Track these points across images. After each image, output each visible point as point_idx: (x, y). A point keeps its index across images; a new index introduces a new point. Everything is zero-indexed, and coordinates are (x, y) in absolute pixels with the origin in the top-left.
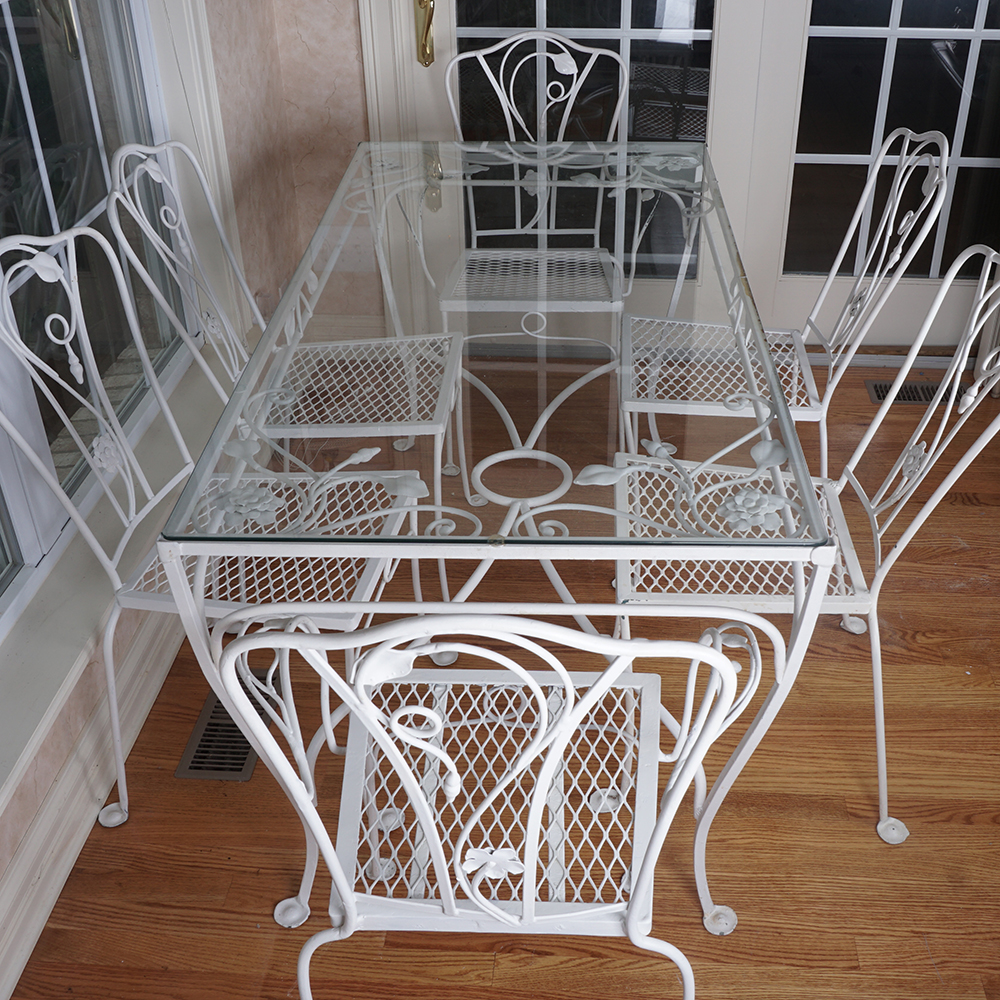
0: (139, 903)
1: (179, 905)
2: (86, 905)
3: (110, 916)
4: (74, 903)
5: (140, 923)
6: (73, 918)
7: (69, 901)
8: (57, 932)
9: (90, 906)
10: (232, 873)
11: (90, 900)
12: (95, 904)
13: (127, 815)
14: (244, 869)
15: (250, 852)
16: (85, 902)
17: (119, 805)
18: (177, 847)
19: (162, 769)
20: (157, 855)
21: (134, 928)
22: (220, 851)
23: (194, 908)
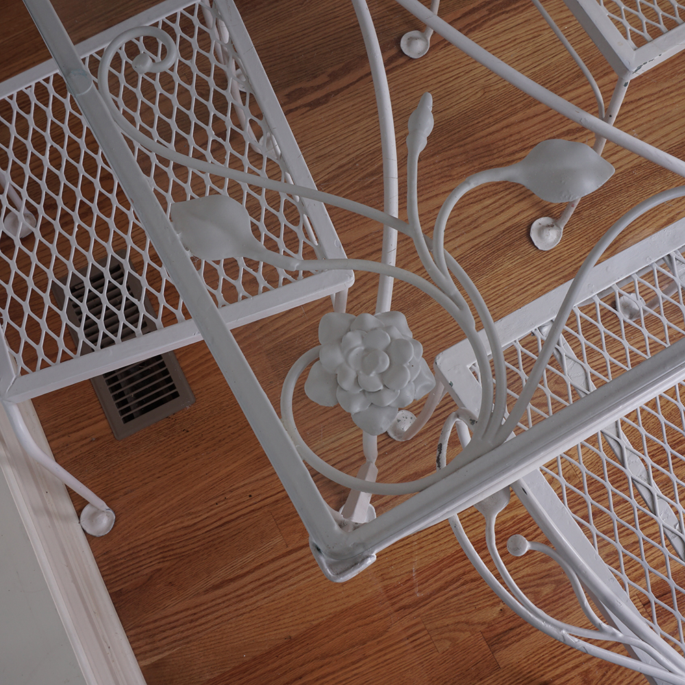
0: (207, 591)
1: (246, 570)
2: (158, 624)
3: (192, 621)
4: (146, 628)
5: (226, 610)
6: (158, 644)
7: (139, 630)
8: (155, 665)
9: (163, 622)
10: (266, 509)
11: (157, 617)
12: (166, 617)
13: (111, 512)
14: (273, 499)
15: (264, 478)
16: (155, 621)
17: (92, 505)
18: (190, 514)
19: (97, 439)
20: (178, 534)
21: (225, 618)
22: (235, 493)
23: (262, 566)
